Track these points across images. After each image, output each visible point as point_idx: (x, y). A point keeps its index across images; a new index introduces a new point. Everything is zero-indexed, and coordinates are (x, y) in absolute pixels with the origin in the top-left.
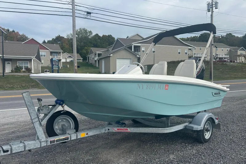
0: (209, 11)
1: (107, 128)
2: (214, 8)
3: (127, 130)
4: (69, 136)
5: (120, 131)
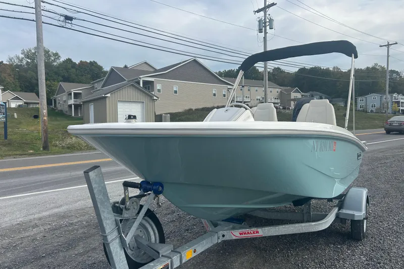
0: (260, 31)
1: (221, 233)
2: (268, 28)
3: (257, 232)
4: (169, 261)
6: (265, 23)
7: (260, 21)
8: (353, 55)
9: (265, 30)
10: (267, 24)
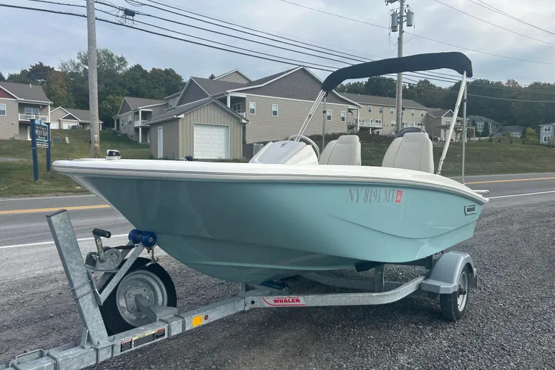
0: (394, 29)
1: (249, 299)
2: (405, 24)
3: (298, 301)
4: (165, 327)
5: (282, 304)
6: (401, 17)
7: (393, 15)
8: (465, 73)
9: (401, 27)
10: (404, 19)
